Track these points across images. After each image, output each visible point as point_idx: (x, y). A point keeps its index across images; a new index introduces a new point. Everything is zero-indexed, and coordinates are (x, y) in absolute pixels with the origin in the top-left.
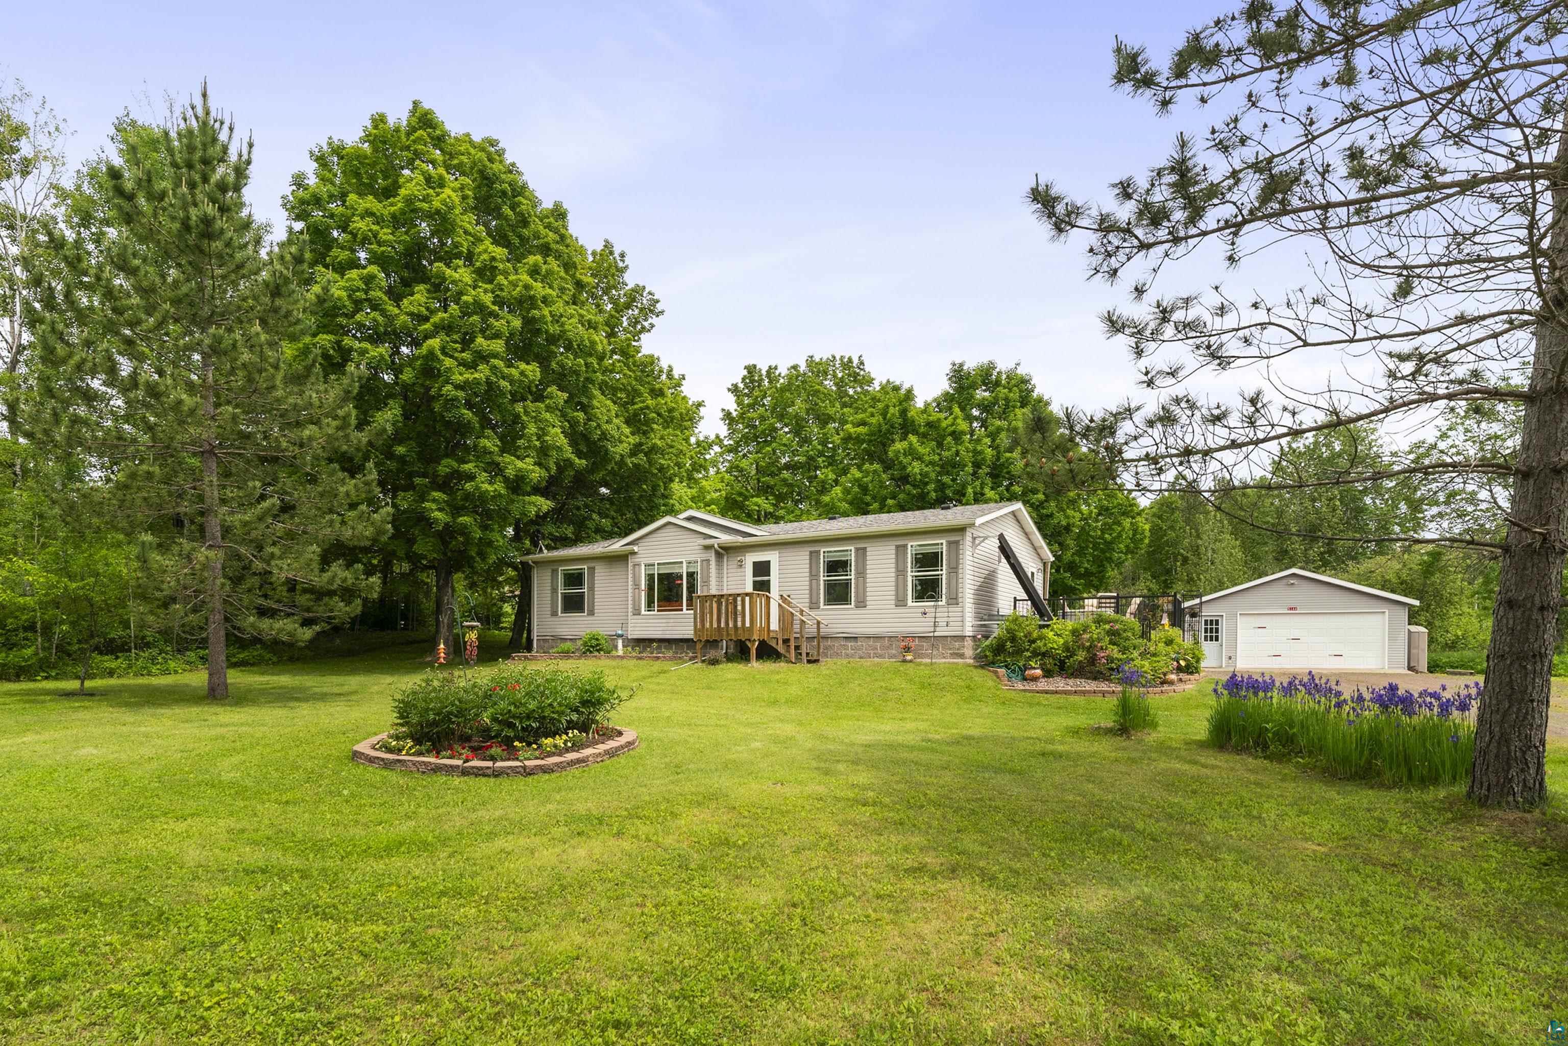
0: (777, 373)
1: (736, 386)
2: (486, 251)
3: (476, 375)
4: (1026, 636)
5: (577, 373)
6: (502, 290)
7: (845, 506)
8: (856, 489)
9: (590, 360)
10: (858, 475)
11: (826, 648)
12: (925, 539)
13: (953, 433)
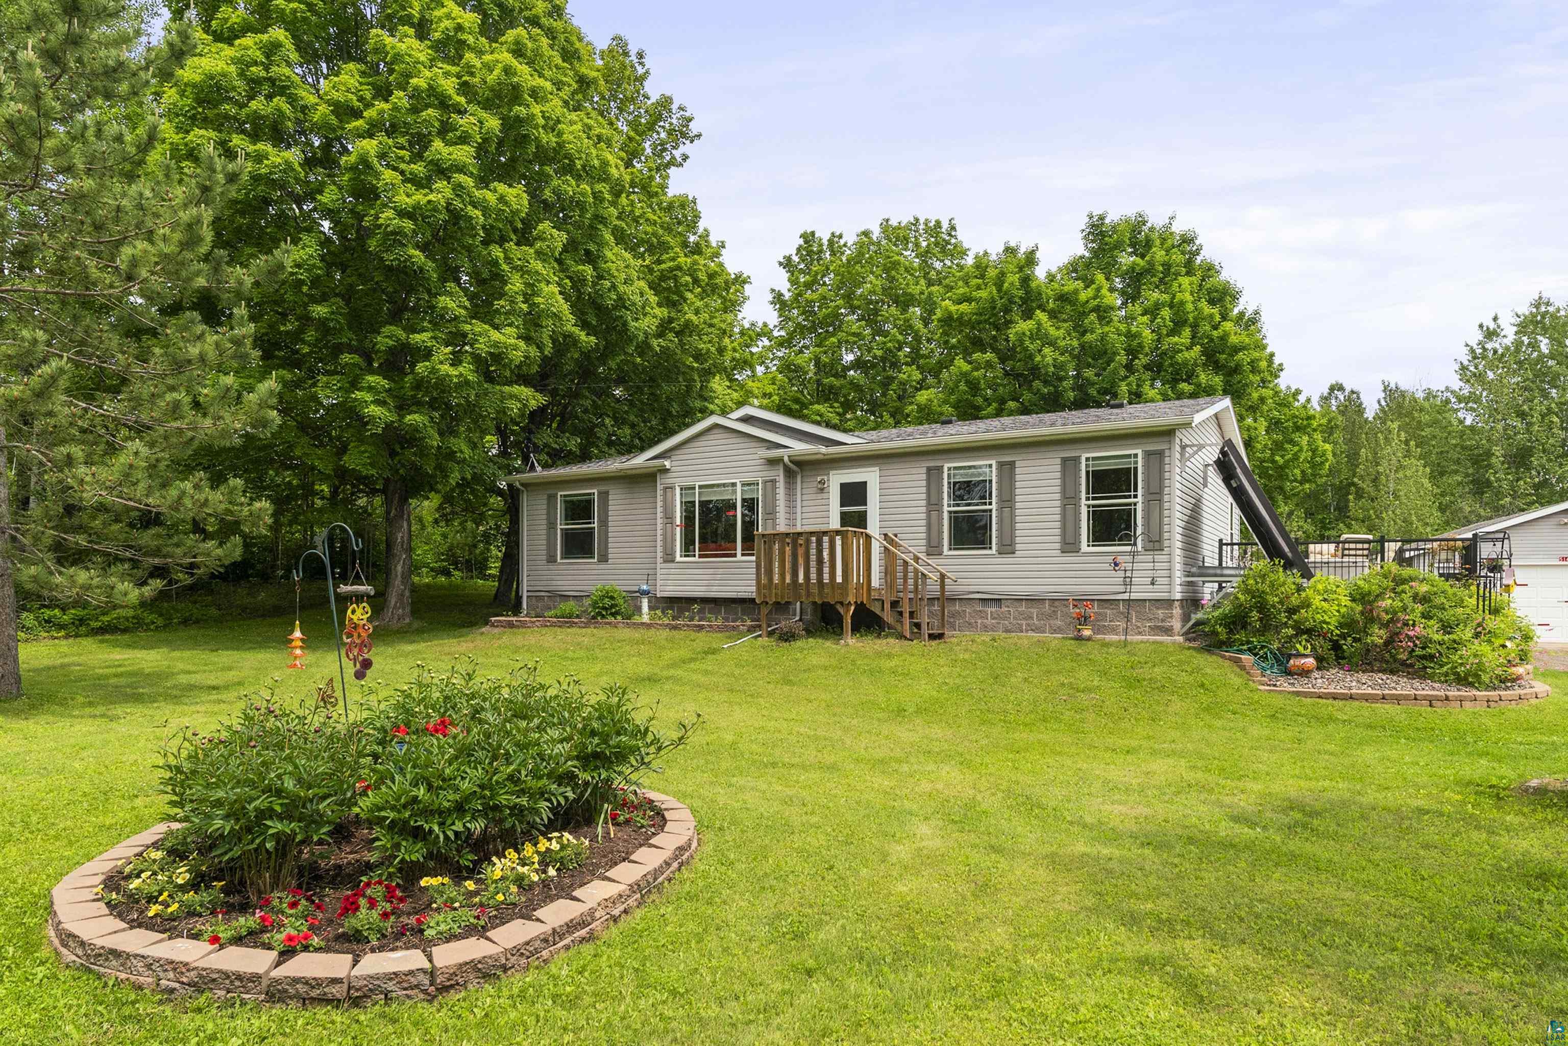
0: (842, 242)
1: (789, 259)
2: (448, 16)
3: (431, 197)
4: (1281, 602)
5: (581, 206)
6: (472, 74)
7: (947, 409)
8: (963, 387)
9: (599, 187)
10: (966, 367)
11: (953, 616)
12: (1105, 449)
13: (1097, 309)
